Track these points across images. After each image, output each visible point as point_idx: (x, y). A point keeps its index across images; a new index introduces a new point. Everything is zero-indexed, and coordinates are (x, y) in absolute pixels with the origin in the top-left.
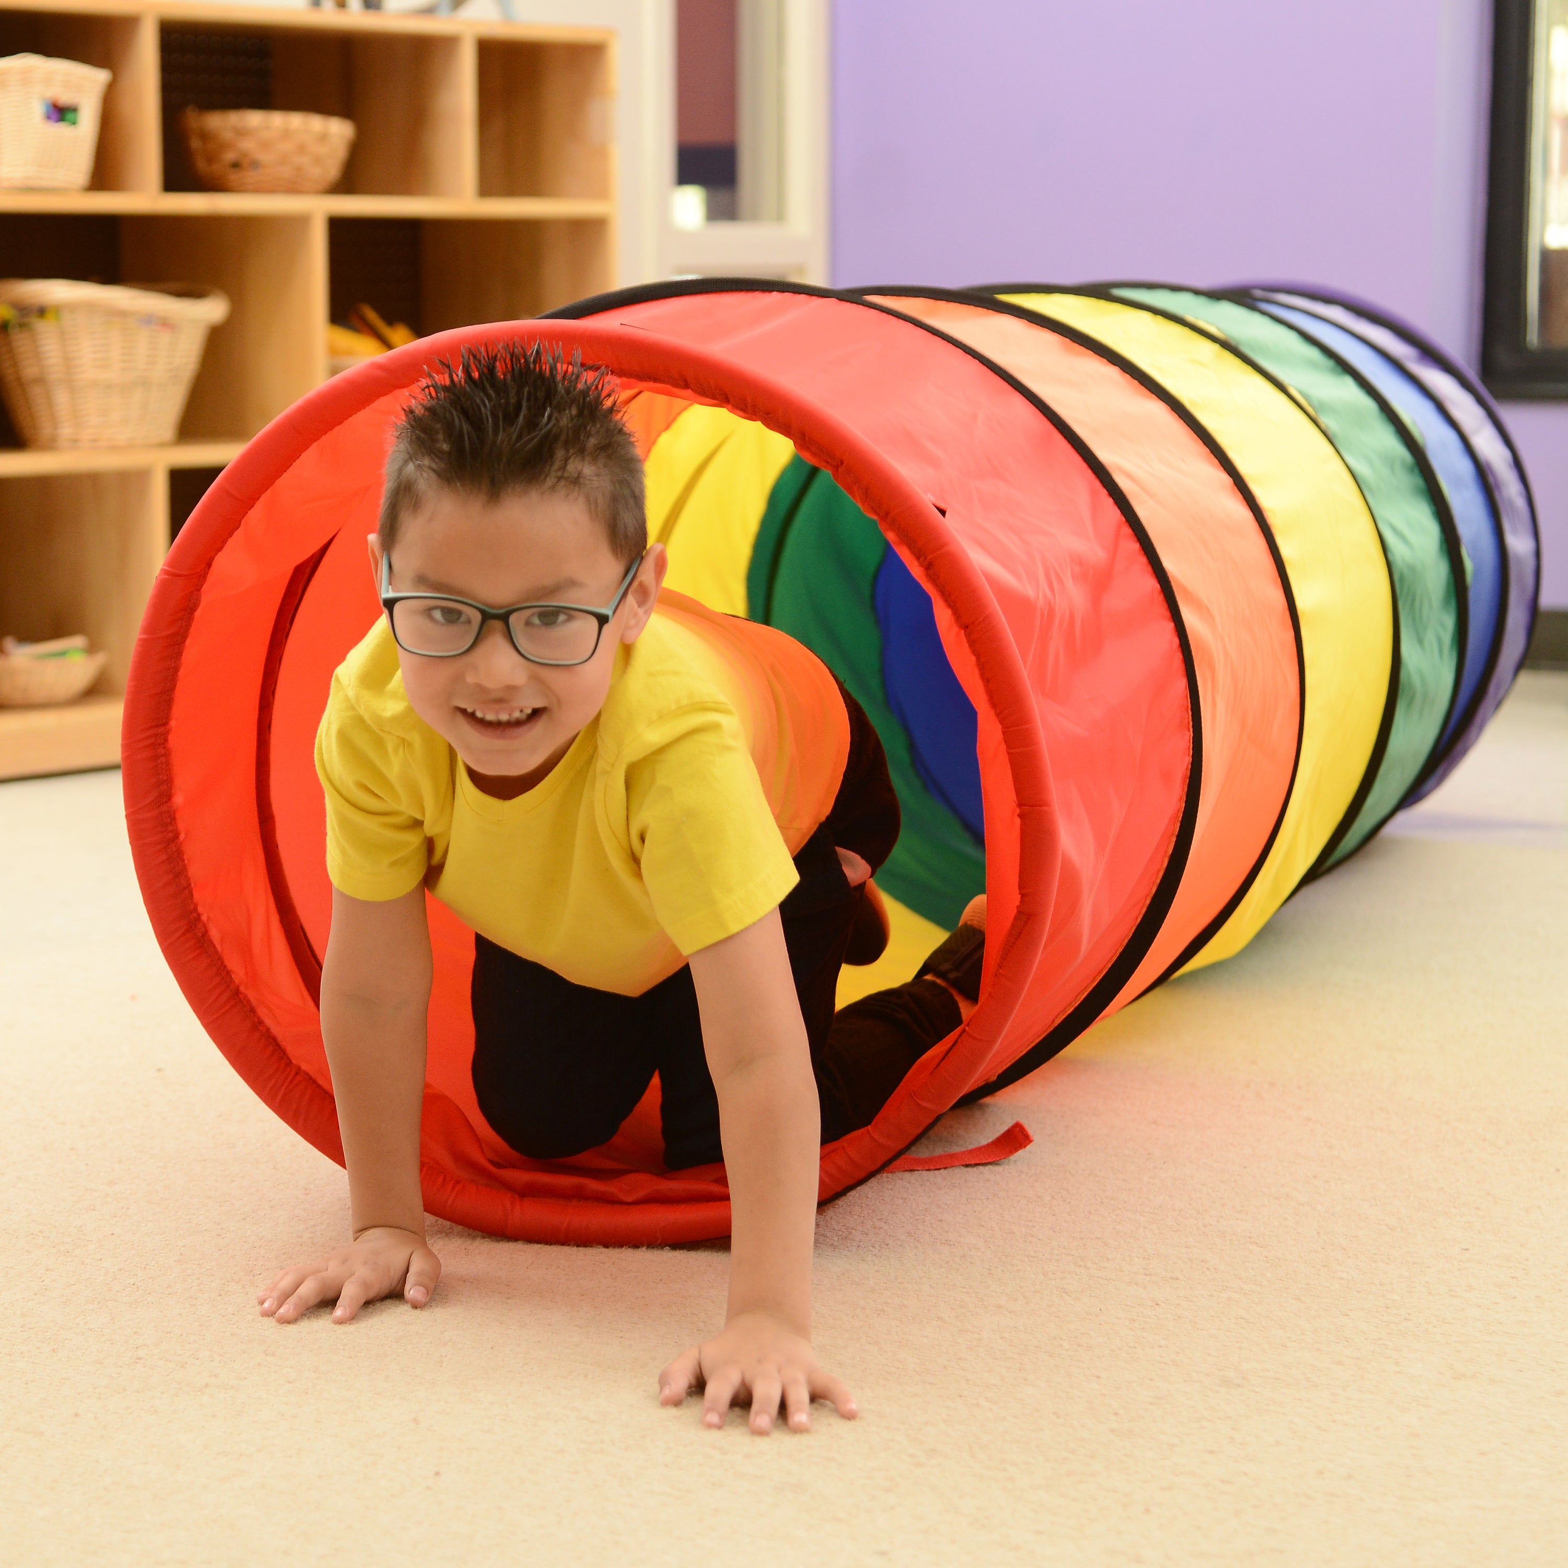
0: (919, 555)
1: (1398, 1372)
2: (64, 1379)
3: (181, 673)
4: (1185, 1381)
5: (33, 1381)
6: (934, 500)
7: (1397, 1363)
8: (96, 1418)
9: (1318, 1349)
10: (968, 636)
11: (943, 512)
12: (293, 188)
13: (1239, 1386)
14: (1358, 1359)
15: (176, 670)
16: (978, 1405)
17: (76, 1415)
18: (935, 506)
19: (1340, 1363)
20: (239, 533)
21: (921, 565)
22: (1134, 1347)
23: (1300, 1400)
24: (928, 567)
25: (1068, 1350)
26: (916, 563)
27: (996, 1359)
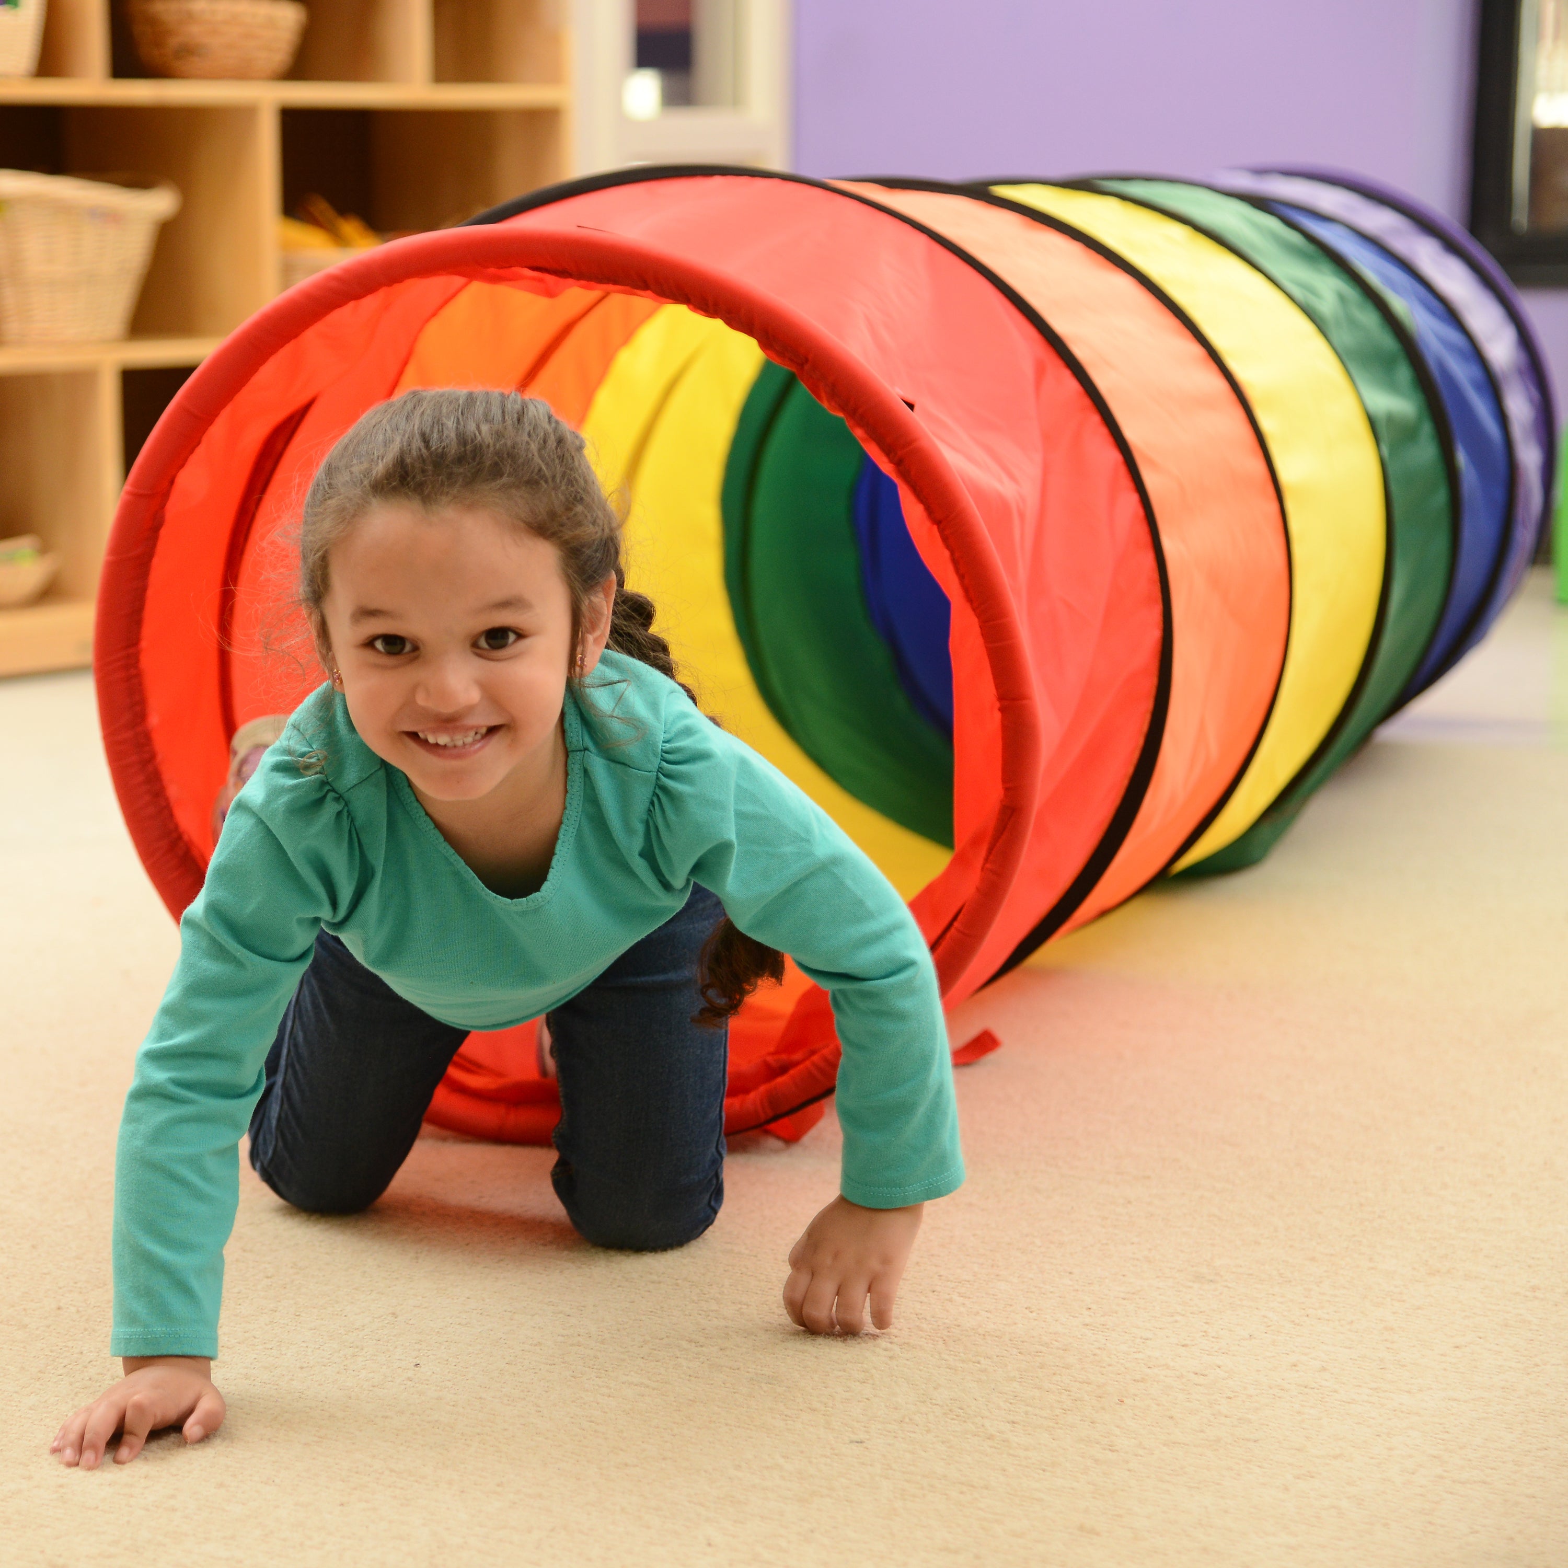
0: (888, 450)
1: (1372, 1268)
2: (45, 1274)
3: (150, 593)
4: (1158, 1277)
5: (14, 1276)
6: (901, 393)
7: (1371, 1260)
8: (78, 1311)
9: (1291, 1246)
10: (941, 531)
11: (911, 406)
12: (241, 74)
13: (1211, 1281)
14: (1332, 1255)
15: (144, 589)
16: (951, 1300)
17: (59, 1308)
18: (903, 400)
19: (1313, 1259)
20: (200, 451)
21: (891, 461)
22: (1107, 1244)
23: (1274, 1295)
24: (899, 463)
25: (1040, 1247)
26: (885, 459)
27: (968, 1255)
